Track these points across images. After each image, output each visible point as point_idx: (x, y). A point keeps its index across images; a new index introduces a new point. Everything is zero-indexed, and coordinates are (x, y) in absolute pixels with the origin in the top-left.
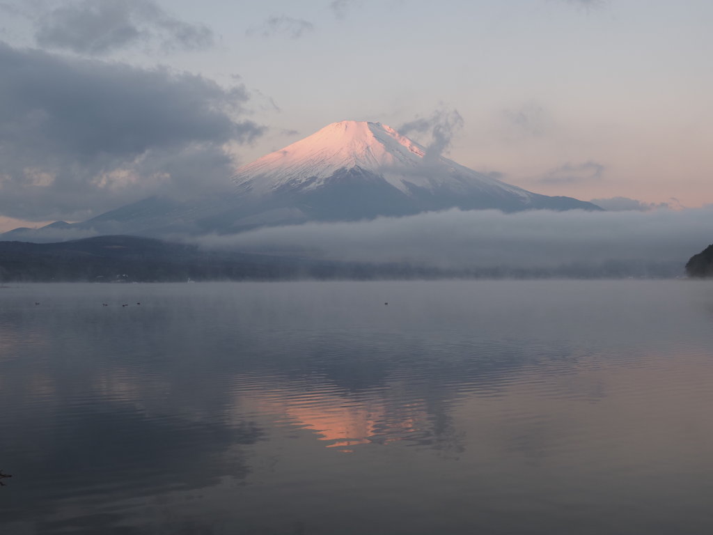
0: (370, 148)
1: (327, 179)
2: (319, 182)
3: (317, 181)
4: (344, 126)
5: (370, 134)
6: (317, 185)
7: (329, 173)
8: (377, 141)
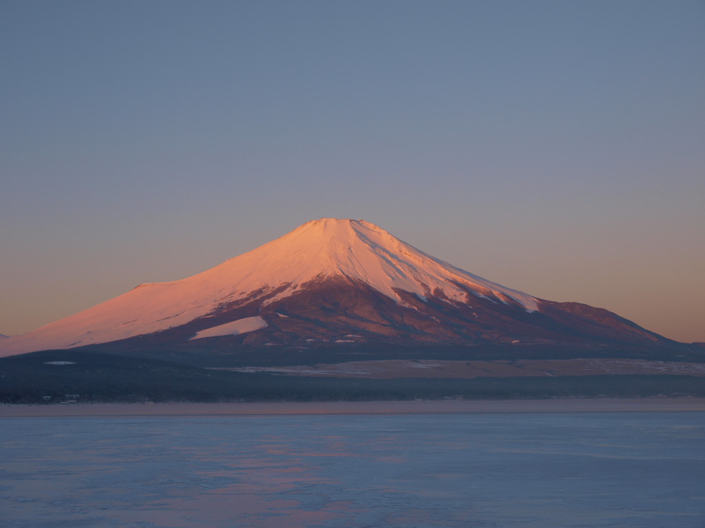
0: (352, 249)
1: (303, 285)
2: (294, 288)
3: (293, 285)
4: (322, 223)
5: (352, 234)
6: (292, 291)
7: (307, 278)
8: (361, 242)
